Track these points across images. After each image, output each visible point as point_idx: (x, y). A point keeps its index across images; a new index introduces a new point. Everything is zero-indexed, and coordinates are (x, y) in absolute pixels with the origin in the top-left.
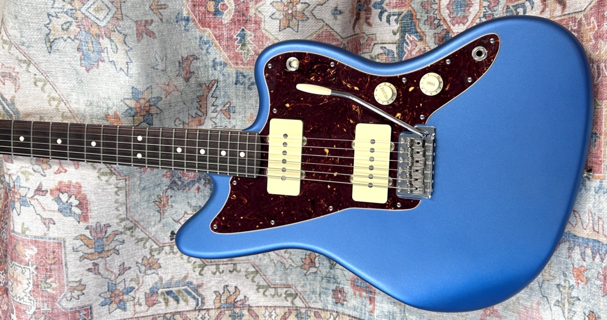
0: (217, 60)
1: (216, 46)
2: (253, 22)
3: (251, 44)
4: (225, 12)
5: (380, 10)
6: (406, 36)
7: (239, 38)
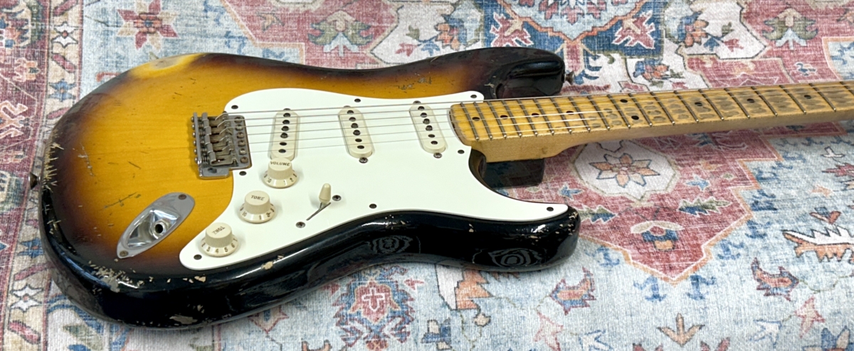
0: (750, 233)
1: (726, 236)
2: (662, 201)
3: (698, 200)
4: (664, 228)
5: (584, 78)
6: (616, 44)
7: (697, 212)
